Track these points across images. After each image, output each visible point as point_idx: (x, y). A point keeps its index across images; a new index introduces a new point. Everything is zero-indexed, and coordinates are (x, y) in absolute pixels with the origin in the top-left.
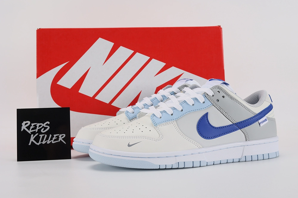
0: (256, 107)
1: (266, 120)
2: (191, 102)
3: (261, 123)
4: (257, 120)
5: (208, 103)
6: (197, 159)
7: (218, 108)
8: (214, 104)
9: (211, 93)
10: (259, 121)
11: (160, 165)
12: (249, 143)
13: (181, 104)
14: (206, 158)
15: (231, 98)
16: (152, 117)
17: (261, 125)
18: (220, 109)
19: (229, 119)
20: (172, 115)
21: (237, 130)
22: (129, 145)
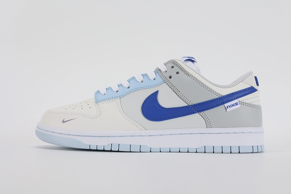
0: (224, 88)
1: (236, 104)
2: (139, 78)
3: (229, 107)
4: (224, 103)
5: (159, 80)
6: (136, 143)
7: (171, 86)
8: (166, 82)
9: (163, 69)
10: (225, 104)
11: (90, 145)
12: (210, 130)
13: (129, 81)
15: (188, 74)
17: (228, 110)
18: (173, 88)
19: (183, 99)
20: (117, 92)
21: (194, 113)
22: (64, 122)
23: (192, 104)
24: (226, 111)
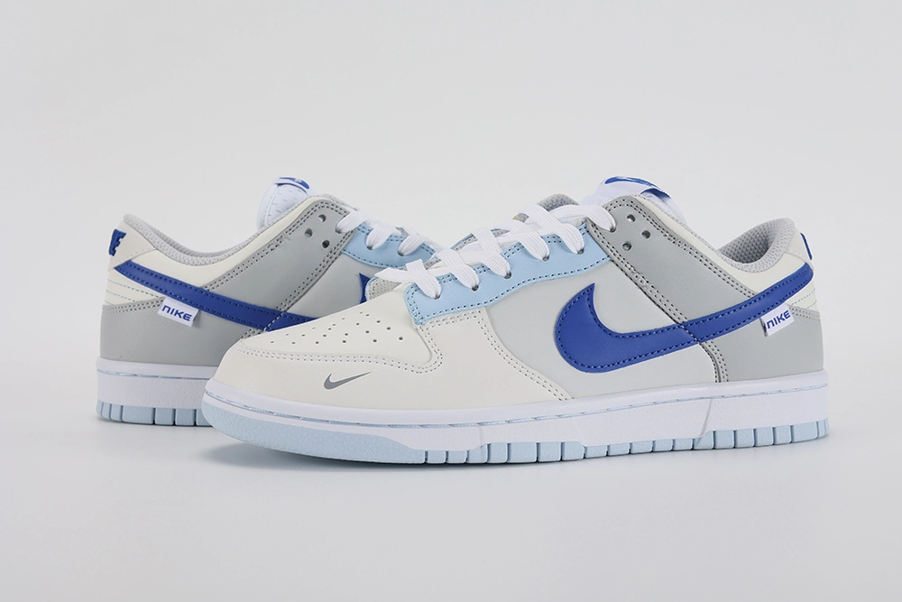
0: (754, 272)
1: (786, 315)
2: (539, 249)
3: (771, 324)
4: (758, 314)
5: (595, 253)
6: (550, 437)
7: (629, 272)
8: (615, 259)
9: (605, 221)
10: (762, 317)
11: (427, 453)
12: (726, 388)
13: (506, 255)
14: (581, 435)
15: (672, 237)
16: (410, 294)
18: (633, 275)
19: (663, 307)
20: (474, 289)
21: (689, 344)
22: (329, 385)
23: (686, 321)
24: (766, 335)
